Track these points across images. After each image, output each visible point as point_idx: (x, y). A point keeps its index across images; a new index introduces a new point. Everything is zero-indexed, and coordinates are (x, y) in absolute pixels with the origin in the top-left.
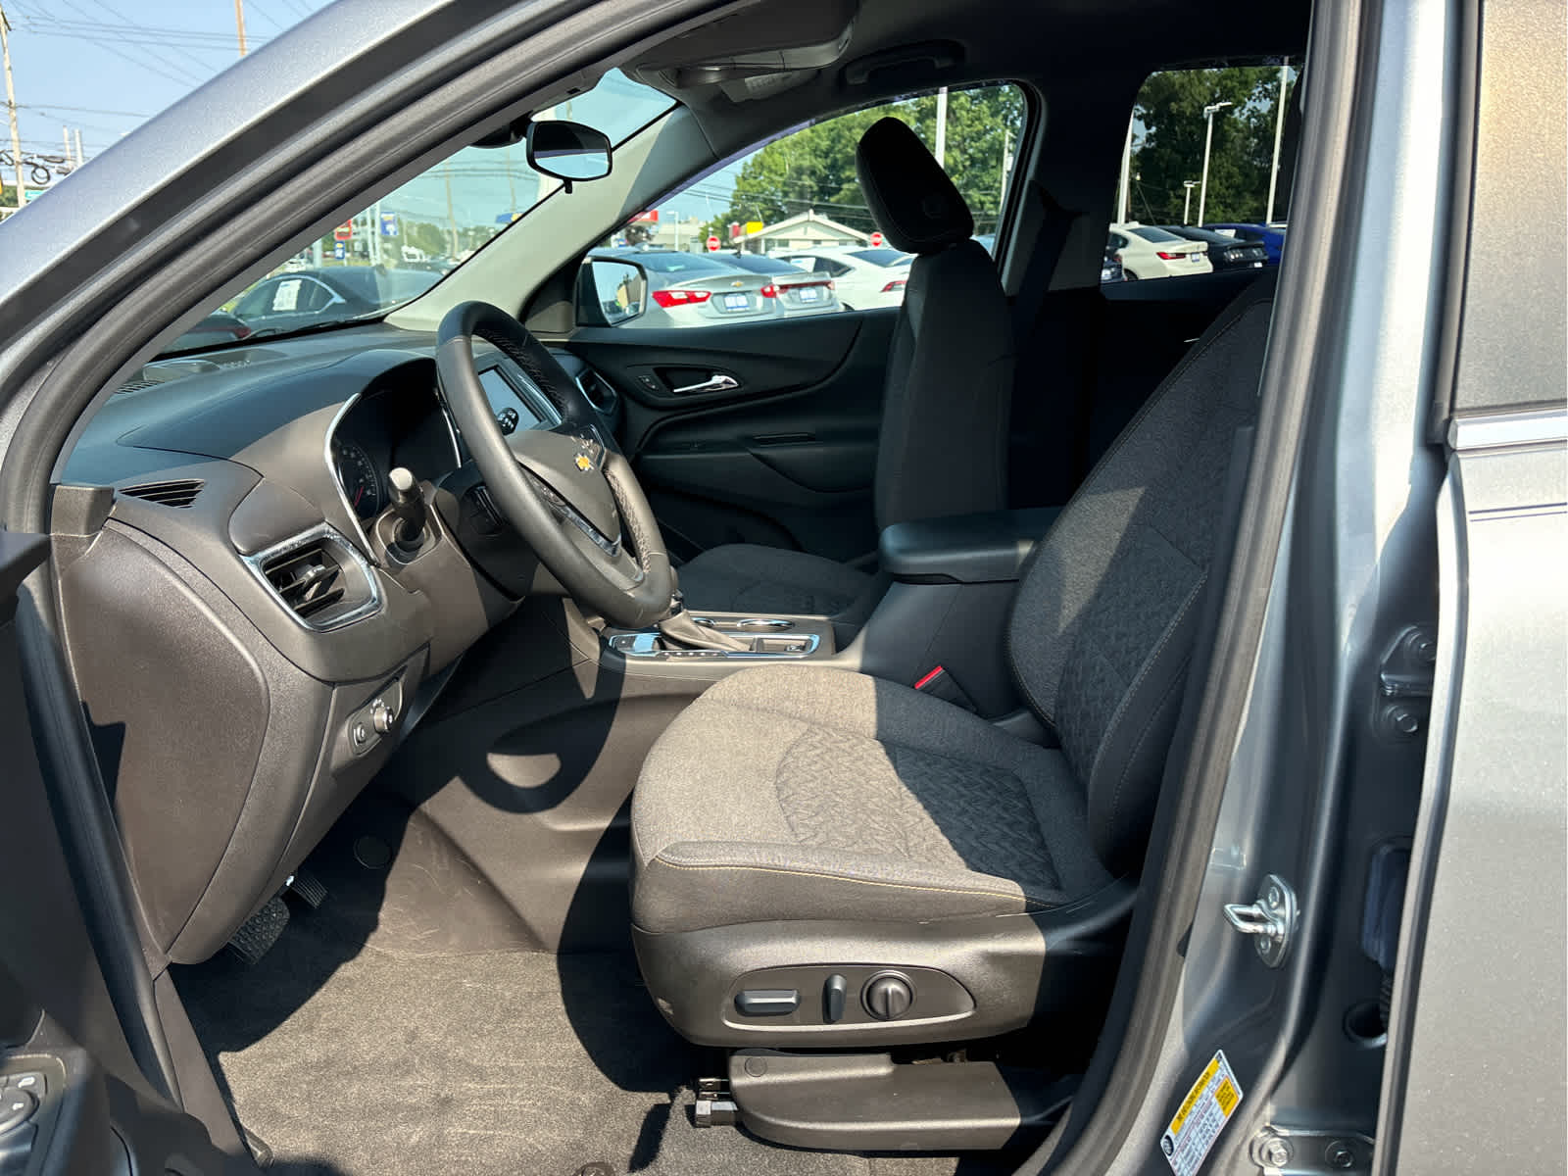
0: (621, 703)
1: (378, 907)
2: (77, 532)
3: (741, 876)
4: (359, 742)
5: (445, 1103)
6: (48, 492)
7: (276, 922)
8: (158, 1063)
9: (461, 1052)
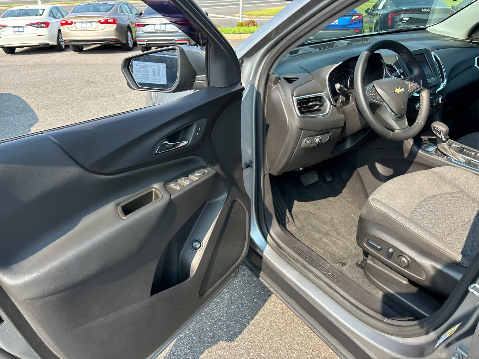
0: (414, 163)
1: (343, 188)
2: (271, 84)
3: (379, 212)
4: (308, 143)
5: (327, 234)
6: (268, 75)
7: (314, 179)
8: (261, 189)
9: (339, 227)
